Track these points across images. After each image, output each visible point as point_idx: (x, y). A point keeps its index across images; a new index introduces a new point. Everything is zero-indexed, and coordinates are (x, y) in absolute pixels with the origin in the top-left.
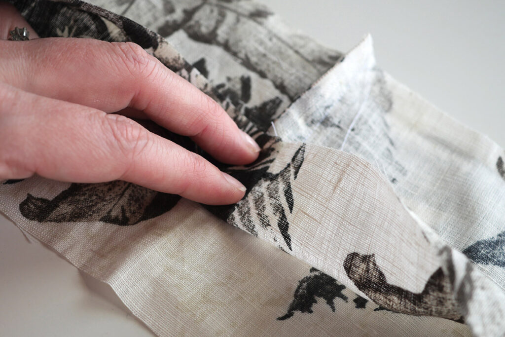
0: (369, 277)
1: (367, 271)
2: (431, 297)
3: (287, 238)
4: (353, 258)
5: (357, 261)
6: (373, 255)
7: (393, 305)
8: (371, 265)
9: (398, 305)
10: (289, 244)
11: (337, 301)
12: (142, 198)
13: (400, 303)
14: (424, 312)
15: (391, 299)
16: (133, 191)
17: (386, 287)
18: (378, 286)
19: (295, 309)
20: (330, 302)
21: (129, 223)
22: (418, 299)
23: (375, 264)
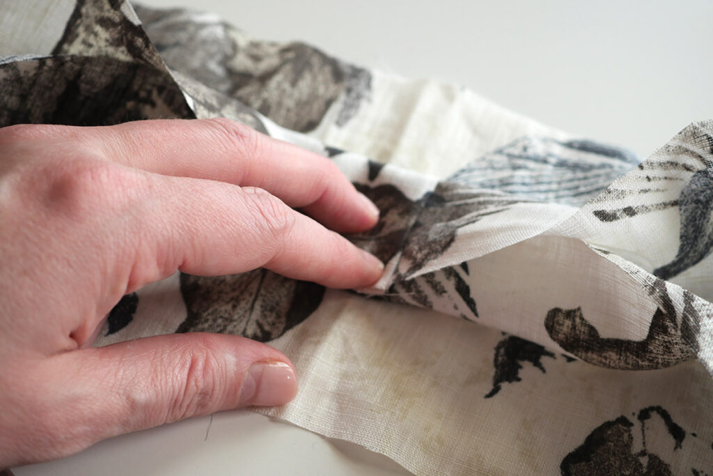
0: (576, 335)
1: (574, 327)
2: (657, 342)
3: (471, 303)
4: (555, 314)
5: (560, 318)
6: (579, 309)
7: (610, 362)
8: (578, 320)
9: (617, 361)
10: (474, 309)
11: (544, 360)
12: (277, 304)
13: (620, 359)
14: (648, 365)
15: (608, 356)
16: (264, 301)
17: (598, 343)
18: (589, 344)
19: (501, 381)
20: (537, 364)
21: (272, 337)
22: (640, 349)
23: (582, 319)
